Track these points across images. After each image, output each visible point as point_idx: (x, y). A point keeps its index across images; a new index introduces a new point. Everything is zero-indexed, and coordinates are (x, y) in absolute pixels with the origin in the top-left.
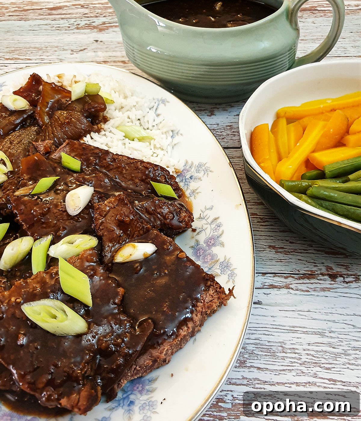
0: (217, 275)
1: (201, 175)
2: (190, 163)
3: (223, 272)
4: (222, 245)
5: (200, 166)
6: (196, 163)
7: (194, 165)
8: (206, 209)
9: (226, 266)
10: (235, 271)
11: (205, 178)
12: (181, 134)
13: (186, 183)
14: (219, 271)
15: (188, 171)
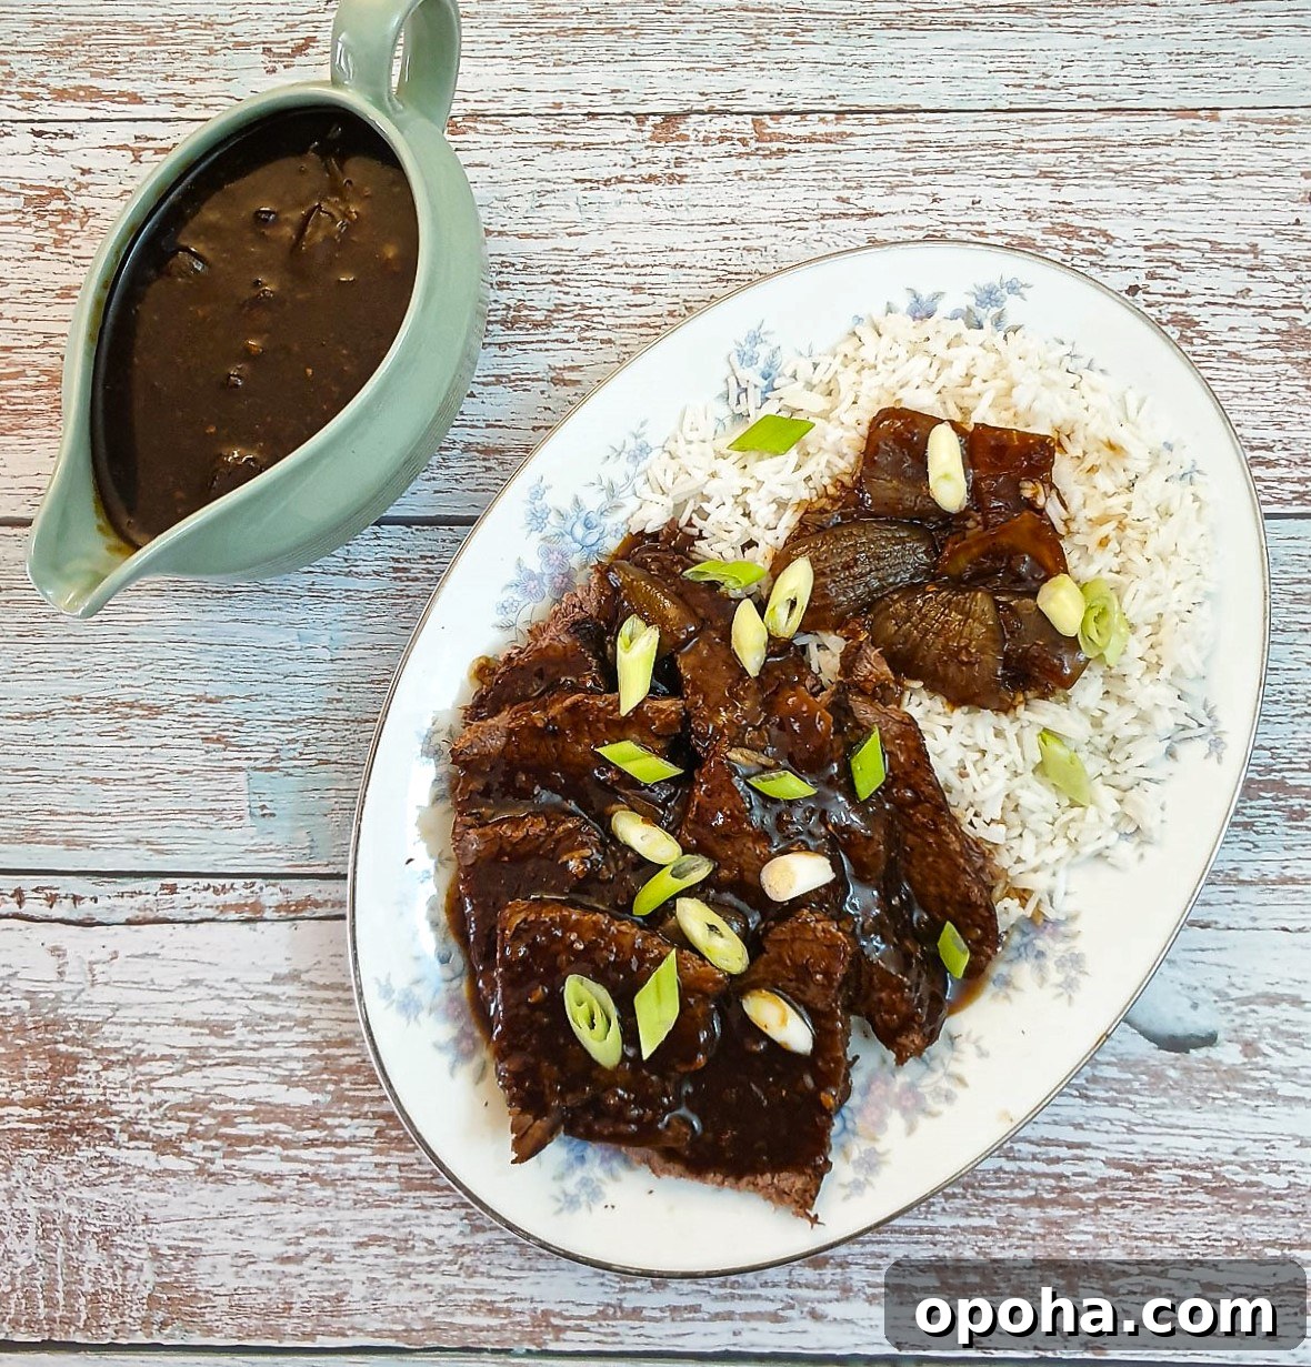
0: (846, 1156)
1: (1055, 976)
2: (1075, 927)
3: (858, 1164)
4: (911, 1129)
5: (1076, 960)
6: (1080, 946)
7: (1073, 943)
8: (976, 1043)
9: (872, 1163)
10: (868, 1190)
11: (1049, 991)
12: (1142, 856)
13: (1022, 949)
14: (855, 1154)
15: (1053, 936)
